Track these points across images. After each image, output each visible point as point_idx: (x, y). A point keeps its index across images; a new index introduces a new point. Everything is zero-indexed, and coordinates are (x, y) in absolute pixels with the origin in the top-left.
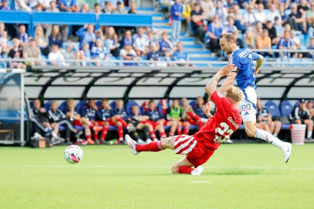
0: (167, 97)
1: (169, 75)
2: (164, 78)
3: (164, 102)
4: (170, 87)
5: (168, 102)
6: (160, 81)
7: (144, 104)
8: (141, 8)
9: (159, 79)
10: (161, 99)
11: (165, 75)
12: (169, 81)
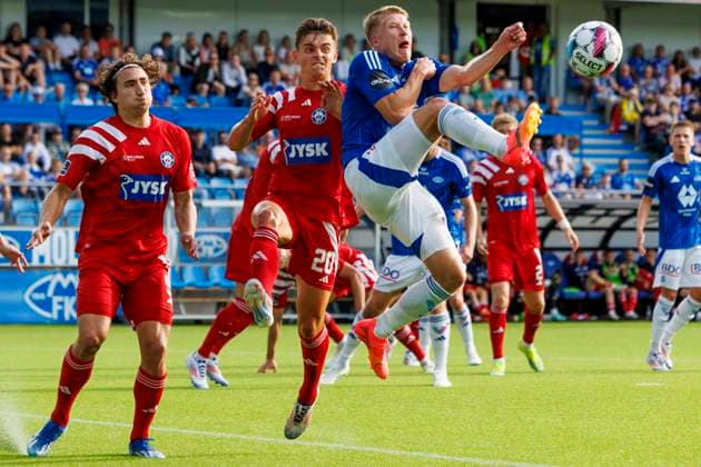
0: (604, 246)
1: (608, 212)
2: (598, 217)
3: (600, 254)
4: (610, 232)
5: (605, 255)
6: (594, 222)
7: (568, 258)
8: (565, 106)
9: (592, 219)
10: (594, 249)
11: (601, 212)
12: (607, 222)
